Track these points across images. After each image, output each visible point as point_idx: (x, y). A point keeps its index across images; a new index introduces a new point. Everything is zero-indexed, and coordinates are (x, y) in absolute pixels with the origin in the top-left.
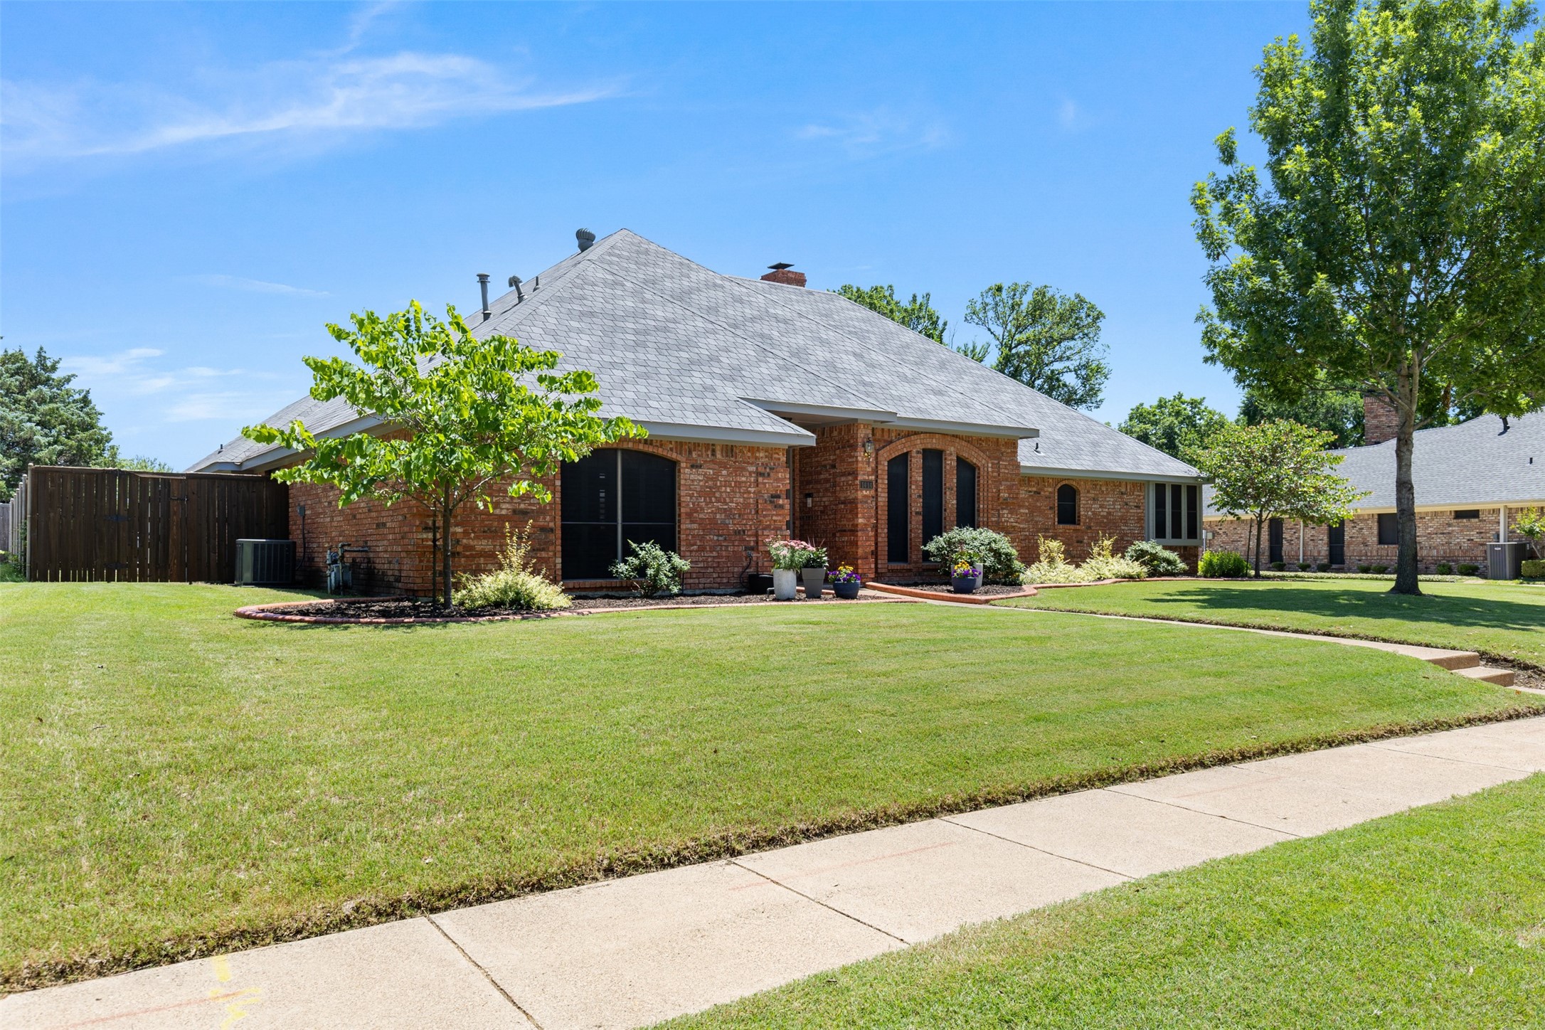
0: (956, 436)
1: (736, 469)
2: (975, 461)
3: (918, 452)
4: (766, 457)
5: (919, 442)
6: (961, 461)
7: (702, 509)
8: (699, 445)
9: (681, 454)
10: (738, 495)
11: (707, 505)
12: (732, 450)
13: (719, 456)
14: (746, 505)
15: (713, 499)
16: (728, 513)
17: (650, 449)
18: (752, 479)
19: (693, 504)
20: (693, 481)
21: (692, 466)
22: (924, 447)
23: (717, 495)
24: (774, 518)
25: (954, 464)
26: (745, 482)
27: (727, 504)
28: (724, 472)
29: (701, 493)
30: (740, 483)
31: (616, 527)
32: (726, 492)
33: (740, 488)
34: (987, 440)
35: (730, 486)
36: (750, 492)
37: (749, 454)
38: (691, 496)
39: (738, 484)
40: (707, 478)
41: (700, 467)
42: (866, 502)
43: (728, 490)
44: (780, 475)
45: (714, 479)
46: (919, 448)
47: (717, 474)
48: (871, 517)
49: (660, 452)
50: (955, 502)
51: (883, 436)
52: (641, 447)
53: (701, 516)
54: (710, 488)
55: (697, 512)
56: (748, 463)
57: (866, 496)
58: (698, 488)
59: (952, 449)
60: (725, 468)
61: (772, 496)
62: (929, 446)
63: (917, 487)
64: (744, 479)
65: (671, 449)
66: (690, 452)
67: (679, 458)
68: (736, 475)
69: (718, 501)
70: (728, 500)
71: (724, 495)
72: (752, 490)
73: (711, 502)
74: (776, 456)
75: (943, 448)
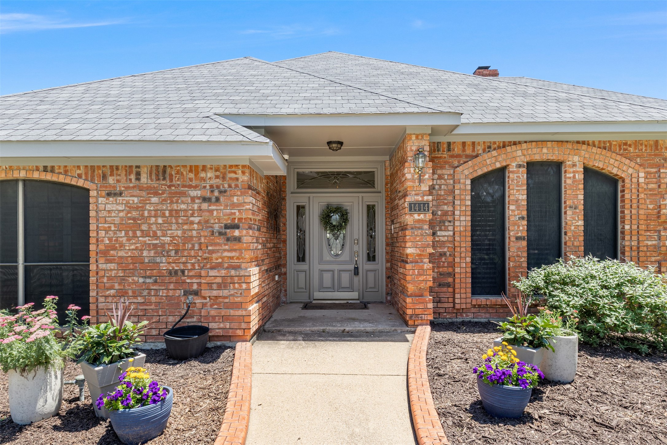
0: (584, 143)
1: (172, 195)
2: (615, 171)
3: (520, 166)
4: (217, 177)
5: (519, 153)
6: (588, 171)
7: (122, 245)
8: (117, 168)
9: (92, 181)
10: (174, 227)
11: (128, 240)
12: (164, 172)
13: (144, 179)
14: (187, 239)
15: (139, 233)
16: (160, 249)
17: (49, 177)
18: (196, 207)
19: (110, 239)
20: (109, 211)
21: (109, 195)
22: (528, 159)
23: (144, 227)
24: (226, 254)
25: (580, 177)
26: (186, 211)
27: (158, 238)
28: (154, 200)
29: (120, 227)
30: (177, 211)
31: (16, 268)
32: (156, 223)
33: (177, 218)
34: (637, 144)
35: (163, 216)
36: (192, 223)
37: (192, 175)
38: (107, 230)
39: (174, 214)
40: (130, 208)
41: (120, 194)
42: (421, 228)
43: (160, 221)
44: (235, 199)
45: (140, 208)
46: (523, 160)
47: (144, 202)
48: (428, 246)
49: (62, 179)
50: (581, 223)
51: (464, 150)
52: (36, 175)
53: (121, 254)
54: (134, 219)
55: (115, 249)
56: (190, 187)
57: (419, 221)
58: (117, 220)
59: (576, 158)
60: (156, 194)
61: (227, 227)
62: (537, 158)
63: (518, 207)
64: (183, 207)
65: (80, 176)
66: (104, 177)
67: (88, 185)
68: (172, 202)
69: (145, 234)
70: (159, 233)
71: (154, 228)
72: (197, 220)
73: (135, 236)
74: (233, 175)
75: (561, 158)
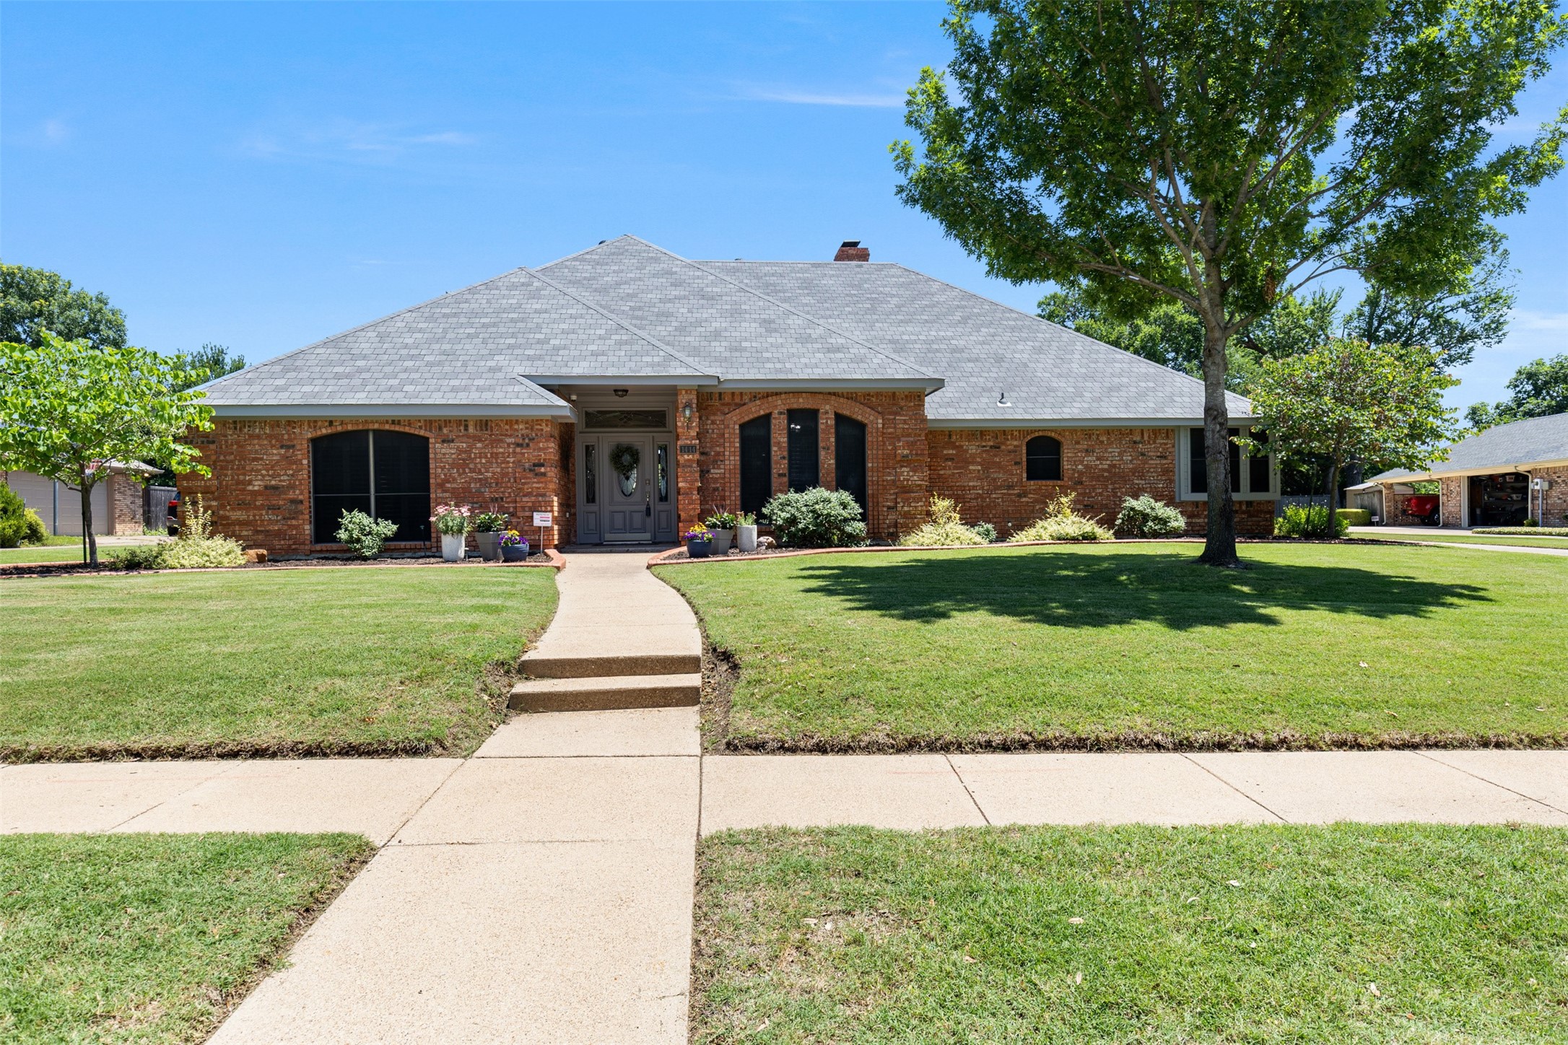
0: (834, 394)
1: (492, 442)
2: (859, 418)
3: (781, 413)
4: (527, 428)
5: (779, 402)
6: (839, 418)
7: (454, 479)
8: (450, 421)
9: (431, 431)
10: (494, 465)
11: (460, 475)
12: (486, 424)
13: (471, 430)
14: (505, 475)
15: (467, 470)
16: (484, 482)
17: (397, 428)
18: (511, 450)
19: (445, 475)
20: (444, 454)
21: (444, 441)
22: (787, 407)
23: (471, 466)
24: (535, 485)
25: (831, 422)
26: (503, 453)
27: (482, 474)
28: (479, 445)
29: (453, 466)
30: (497, 454)
31: (368, 498)
32: (481, 463)
33: (496, 459)
34: (878, 394)
35: (486, 457)
36: (508, 462)
37: (507, 427)
38: (442, 468)
39: (495, 455)
40: (460, 451)
41: (453, 441)
42: (691, 466)
43: (484, 461)
44: (541, 445)
45: (468, 452)
46: (784, 408)
47: (471, 447)
48: (696, 481)
49: (407, 430)
50: (832, 461)
51: (733, 399)
52: (387, 427)
53: (454, 485)
54: (463, 460)
55: (449, 482)
56: (506, 435)
57: (688, 460)
58: (450, 461)
59: (828, 407)
60: (480, 441)
61: (535, 465)
62: (795, 406)
63: (780, 448)
64: (501, 450)
65: (420, 427)
66: (440, 429)
67: (427, 434)
68: (492, 447)
69: (472, 471)
70: (483, 470)
71: (479, 466)
72: (512, 460)
73: (464, 472)
74: (539, 427)
75: (815, 407)
